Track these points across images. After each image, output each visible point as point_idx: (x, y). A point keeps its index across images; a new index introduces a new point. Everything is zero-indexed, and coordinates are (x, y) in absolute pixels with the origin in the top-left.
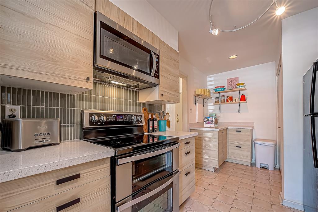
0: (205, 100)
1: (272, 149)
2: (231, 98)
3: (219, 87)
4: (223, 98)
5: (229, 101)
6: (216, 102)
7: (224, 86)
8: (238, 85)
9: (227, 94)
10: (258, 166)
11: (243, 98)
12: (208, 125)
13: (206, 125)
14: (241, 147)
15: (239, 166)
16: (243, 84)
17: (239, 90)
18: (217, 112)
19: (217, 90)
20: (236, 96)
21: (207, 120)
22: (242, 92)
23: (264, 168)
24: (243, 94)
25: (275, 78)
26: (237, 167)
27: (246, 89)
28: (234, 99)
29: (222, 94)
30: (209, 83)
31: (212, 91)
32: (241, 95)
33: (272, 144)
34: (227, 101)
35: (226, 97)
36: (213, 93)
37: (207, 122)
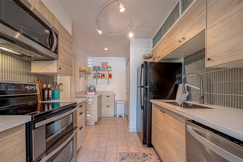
0: (87, 75)
1: (124, 105)
2: (104, 75)
3: (96, 66)
4: (99, 75)
5: (103, 77)
6: (94, 77)
7: (100, 67)
8: (107, 67)
9: (101, 72)
10: (118, 116)
11: (110, 76)
12: (90, 93)
13: (88, 93)
14: (109, 106)
15: (108, 118)
16: (110, 67)
17: (108, 71)
18: (95, 84)
19: (95, 69)
20: (106, 74)
21: (90, 90)
22: (110, 72)
23: (120, 117)
24: (110, 74)
25: (125, 66)
26: (107, 119)
27: (112, 71)
28: (105, 76)
29: (98, 72)
30: (89, 63)
31: (91, 69)
32: (109, 74)
33: (124, 102)
34: (102, 77)
35: (100, 74)
36: (93, 70)
37: (89, 91)
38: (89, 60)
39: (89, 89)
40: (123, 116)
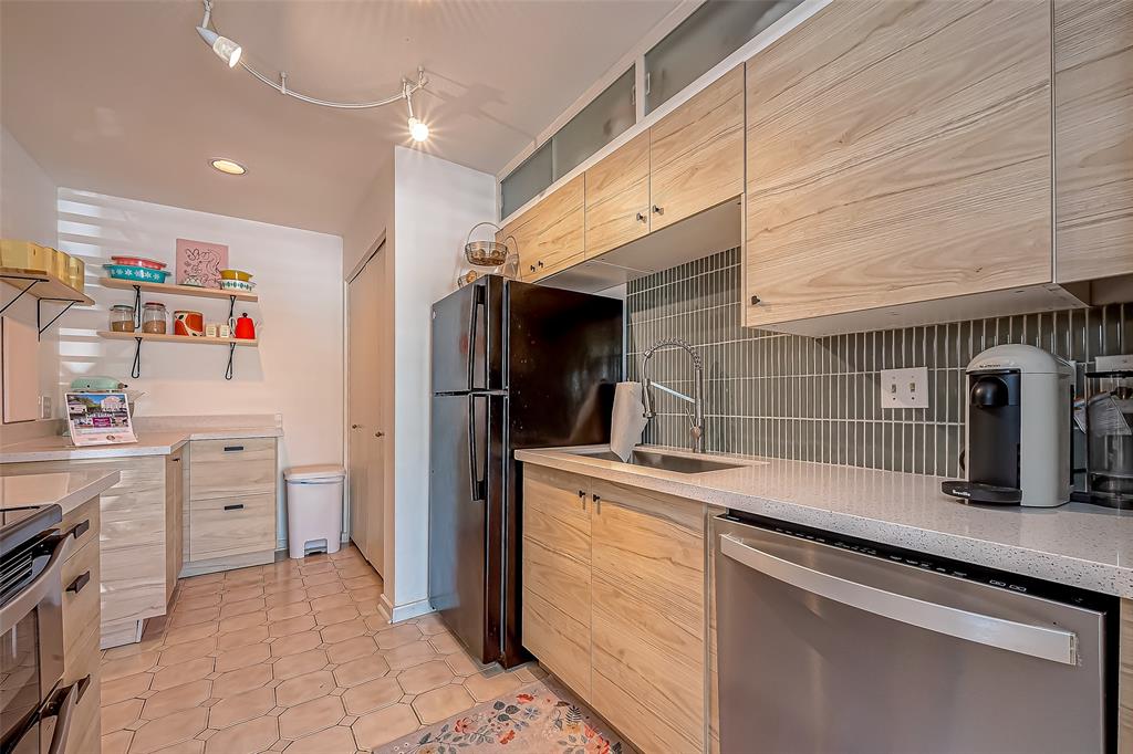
1: (336, 488)
2: (197, 322)
3: (136, 260)
4: (155, 316)
5: (190, 331)
6: (116, 326)
7: (164, 266)
8: (224, 275)
9: (175, 302)
10: (298, 553)
11: (245, 329)
12: (101, 434)
13: (78, 435)
14: (242, 506)
15: (234, 579)
16: (245, 277)
17: (233, 298)
18: (122, 371)
19: (129, 272)
20: (214, 311)
21: (91, 410)
22: (241, 308)
23: (315, 554)
24: (245, 315)
25: (339, 286)
26: (230, 583)
27: (255, 299)
28: (209, 327)
29: (146, 296)
30: (64, 227)
31: (93, 270)
32: (237, 315)
33: (335, 474)
34: (179, 329)
35: (170, 310)
36: (103, 282)
37: (88, 420)
38: (64, 206)
39: (81, 408)
40: (332, 548)
